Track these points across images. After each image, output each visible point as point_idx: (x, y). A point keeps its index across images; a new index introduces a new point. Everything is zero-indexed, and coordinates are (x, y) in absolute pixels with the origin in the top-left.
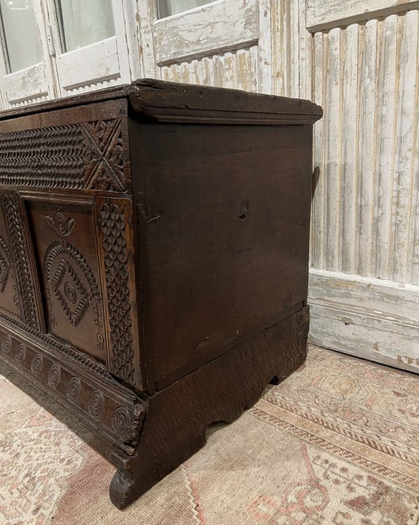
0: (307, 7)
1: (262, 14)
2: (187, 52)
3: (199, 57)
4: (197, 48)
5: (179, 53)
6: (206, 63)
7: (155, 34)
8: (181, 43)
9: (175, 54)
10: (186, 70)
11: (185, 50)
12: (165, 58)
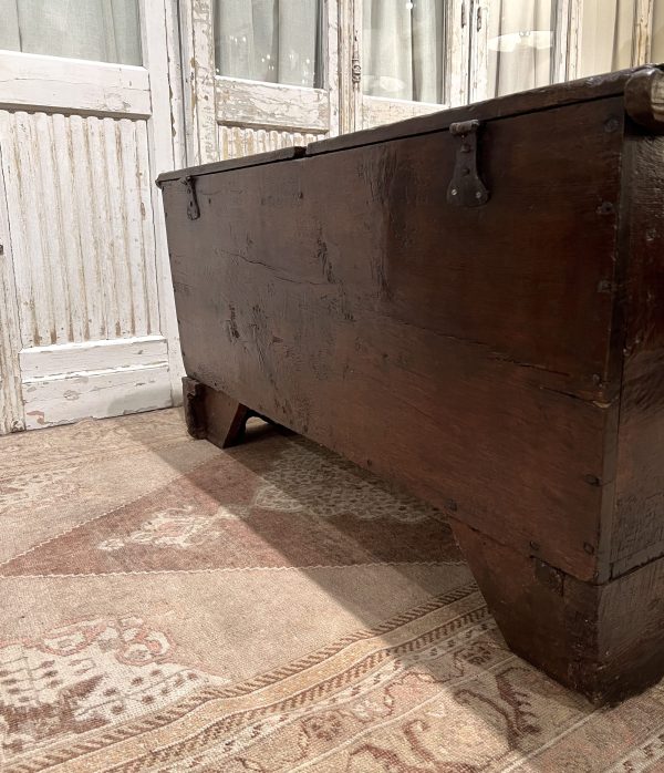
0: (364, 120)
1: (332, 113)
2: (257, 120)
3: (268, 128)
4: (269, 119)
5: (249, 118)
6: (275, 136)
7: (218, 90)
8: (252, 110)
9: (243, 117)
10: (252, 136)
11: (257, 117)
12: (230, 118)
